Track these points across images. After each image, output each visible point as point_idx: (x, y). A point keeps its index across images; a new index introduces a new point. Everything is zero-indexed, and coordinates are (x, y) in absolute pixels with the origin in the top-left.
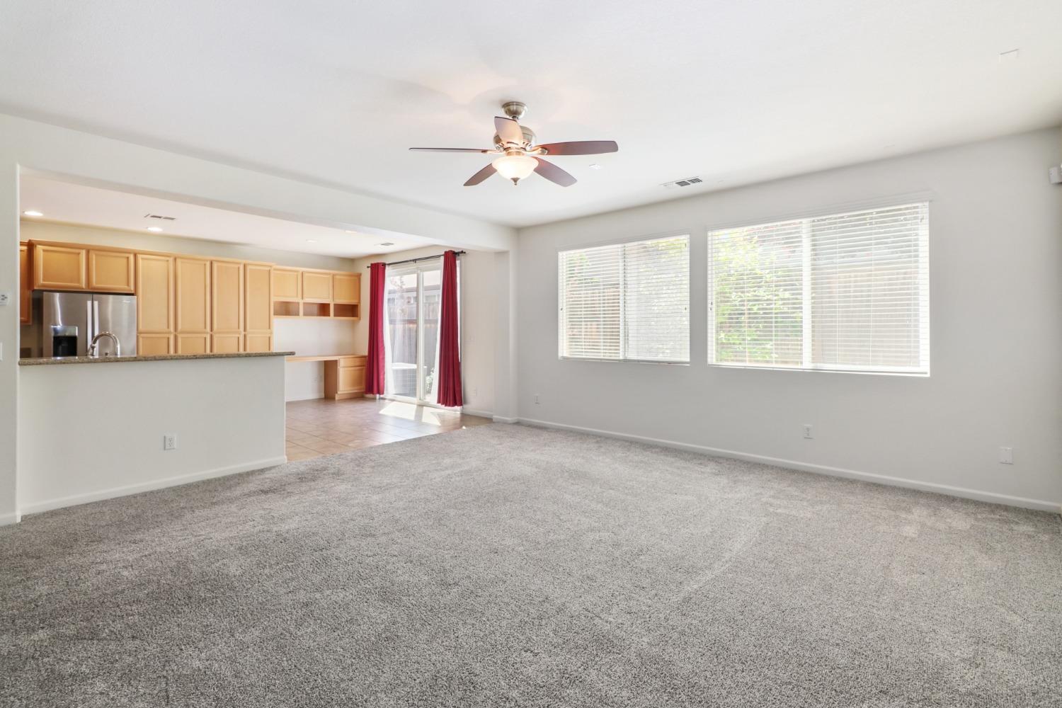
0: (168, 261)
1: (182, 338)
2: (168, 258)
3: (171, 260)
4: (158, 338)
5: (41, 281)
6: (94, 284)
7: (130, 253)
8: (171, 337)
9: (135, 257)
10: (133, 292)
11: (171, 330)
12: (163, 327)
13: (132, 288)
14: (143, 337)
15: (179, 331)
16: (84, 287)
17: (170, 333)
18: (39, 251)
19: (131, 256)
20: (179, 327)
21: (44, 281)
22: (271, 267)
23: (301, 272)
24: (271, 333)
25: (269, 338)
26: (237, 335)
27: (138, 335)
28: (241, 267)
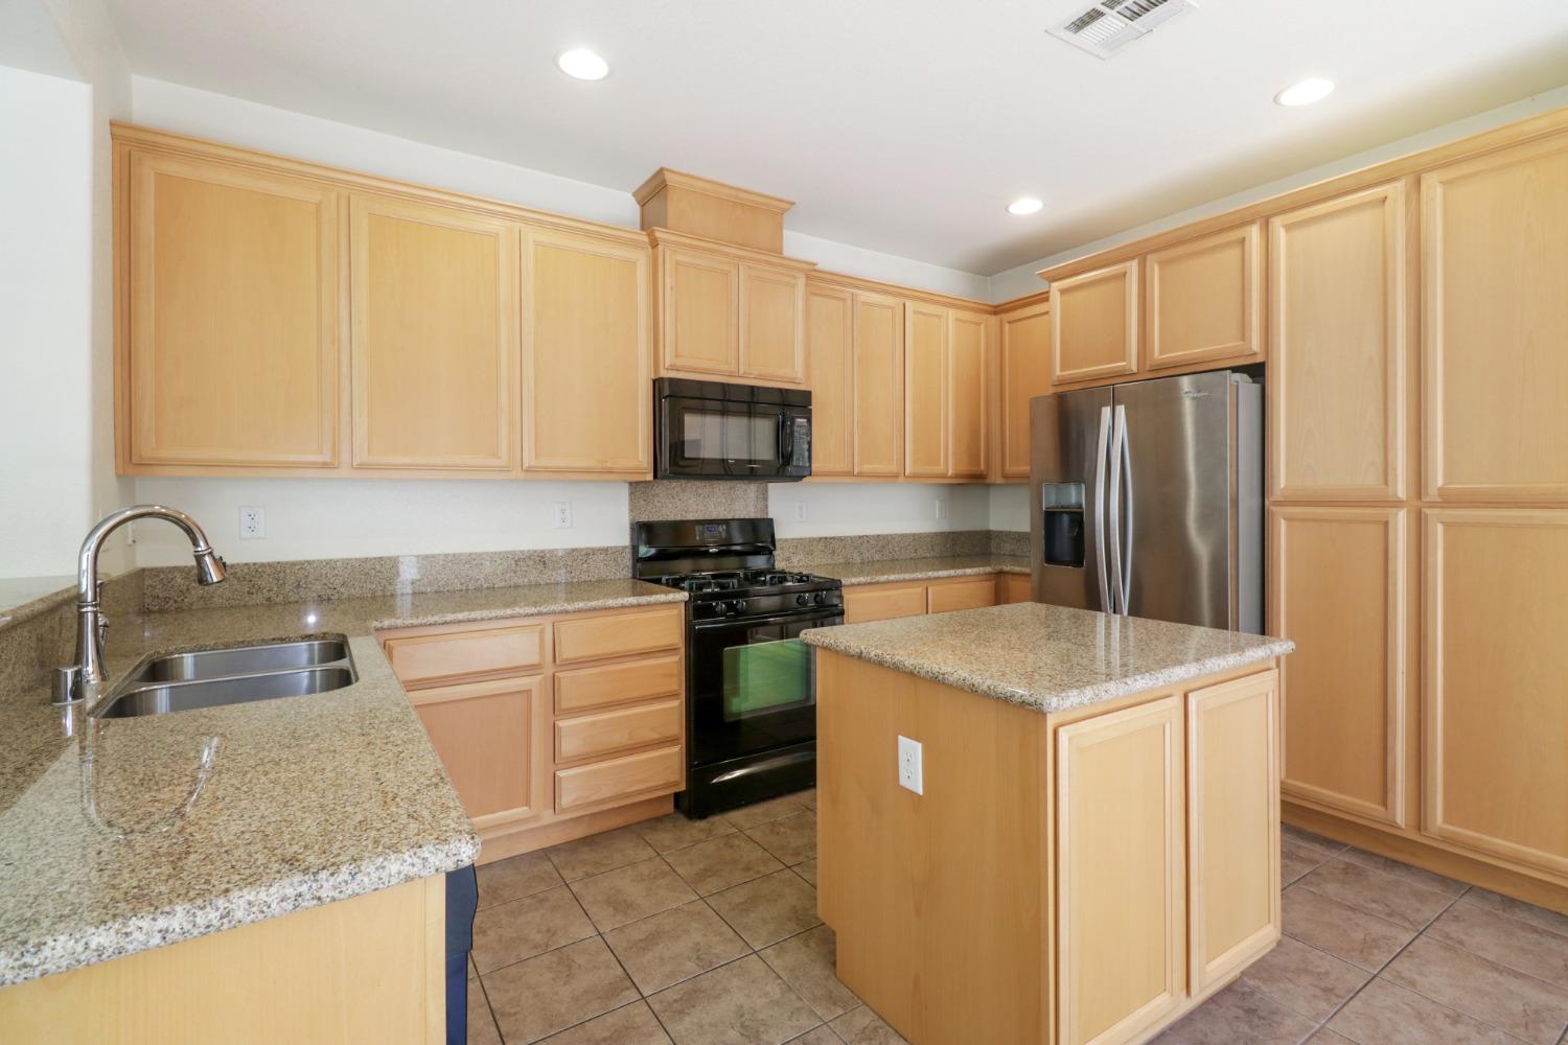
1: (1445, 524)
4: (1342, 520)
5: (1058, 372)
6: (1156, 354)
7: (1252, 222)
8: (1401, 521)
9: (1266, 226)
10: (1259, 359)
11: (1401, 490)
12: (1367, 479)
13: (1256, 345)
14: (1289, 519)
15: (1432, 493)
16: (1134, 368)
17: (1398, 504)
18: (1056, 299)
19: (1254, 233)
20: (1438, 478)
21: (1062, 370)
27: (1272, 508)
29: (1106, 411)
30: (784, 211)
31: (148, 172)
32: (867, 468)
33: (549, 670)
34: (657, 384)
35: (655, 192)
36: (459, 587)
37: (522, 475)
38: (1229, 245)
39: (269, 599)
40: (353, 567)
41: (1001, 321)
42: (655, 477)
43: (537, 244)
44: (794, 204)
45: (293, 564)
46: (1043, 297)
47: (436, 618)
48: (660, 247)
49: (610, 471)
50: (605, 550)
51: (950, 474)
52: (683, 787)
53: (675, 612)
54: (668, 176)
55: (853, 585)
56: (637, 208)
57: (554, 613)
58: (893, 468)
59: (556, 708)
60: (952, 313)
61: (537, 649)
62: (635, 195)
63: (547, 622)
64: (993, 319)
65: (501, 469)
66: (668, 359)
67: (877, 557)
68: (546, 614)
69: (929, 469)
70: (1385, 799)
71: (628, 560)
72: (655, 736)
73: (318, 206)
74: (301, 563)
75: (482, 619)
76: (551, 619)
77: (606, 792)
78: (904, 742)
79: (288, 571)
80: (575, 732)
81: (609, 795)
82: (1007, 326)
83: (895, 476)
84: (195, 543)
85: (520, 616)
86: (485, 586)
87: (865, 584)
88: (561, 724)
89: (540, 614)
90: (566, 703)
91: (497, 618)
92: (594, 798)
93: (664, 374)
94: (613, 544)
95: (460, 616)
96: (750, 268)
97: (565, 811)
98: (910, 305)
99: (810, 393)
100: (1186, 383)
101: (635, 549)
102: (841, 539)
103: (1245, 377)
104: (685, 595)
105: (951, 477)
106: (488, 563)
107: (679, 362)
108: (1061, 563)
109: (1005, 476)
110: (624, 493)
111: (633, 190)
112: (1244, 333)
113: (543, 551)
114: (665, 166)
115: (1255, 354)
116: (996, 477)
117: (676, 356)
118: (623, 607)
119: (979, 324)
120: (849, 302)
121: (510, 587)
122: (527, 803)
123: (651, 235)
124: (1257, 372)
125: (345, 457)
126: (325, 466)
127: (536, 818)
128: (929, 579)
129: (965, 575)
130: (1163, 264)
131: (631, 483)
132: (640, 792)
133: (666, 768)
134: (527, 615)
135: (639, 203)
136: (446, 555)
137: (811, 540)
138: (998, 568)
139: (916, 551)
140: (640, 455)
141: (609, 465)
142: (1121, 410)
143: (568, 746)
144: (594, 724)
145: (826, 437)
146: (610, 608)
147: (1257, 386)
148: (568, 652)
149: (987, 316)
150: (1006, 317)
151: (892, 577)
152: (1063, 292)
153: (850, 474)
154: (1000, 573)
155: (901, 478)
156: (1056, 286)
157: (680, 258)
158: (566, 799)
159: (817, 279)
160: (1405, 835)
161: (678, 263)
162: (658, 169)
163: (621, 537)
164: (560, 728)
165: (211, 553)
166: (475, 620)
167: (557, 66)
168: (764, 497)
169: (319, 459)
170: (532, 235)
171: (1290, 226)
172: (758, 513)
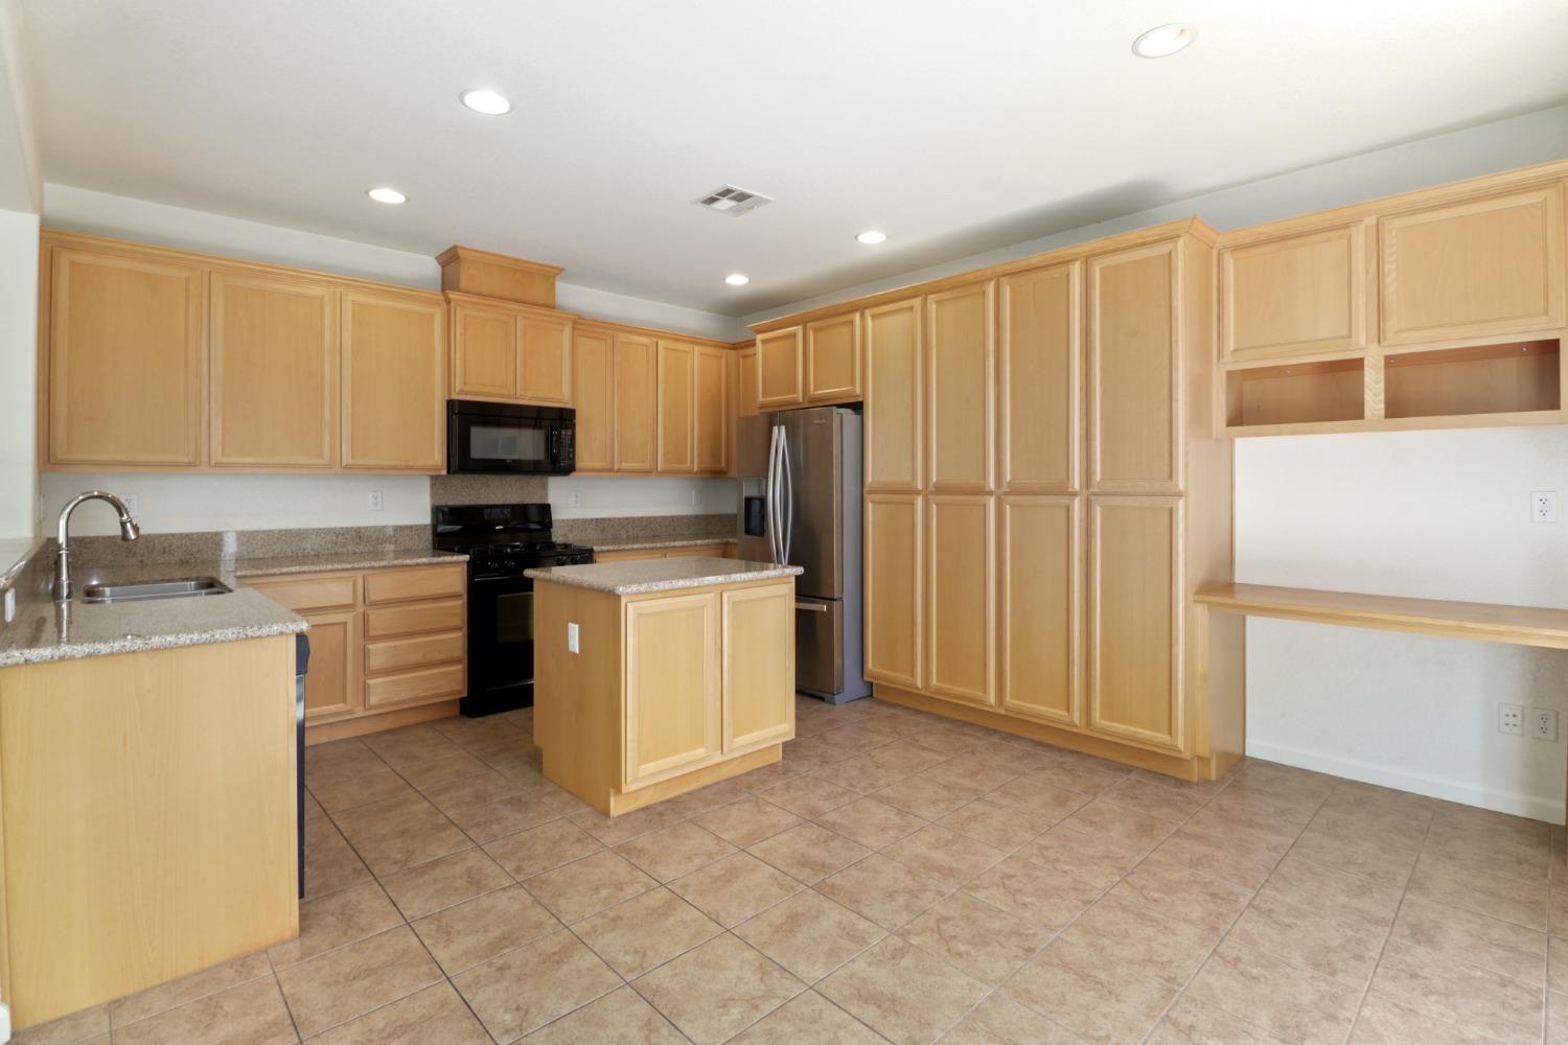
0: (912, 308)
1: (938, 505)
2: (913, 301)
3: (918, 301)
4: (896, 502)
5: (760, 399)
6: (812, 390)
7: (857, 310)
8: (919, 502)
9: (862, 316)
10: (860, 400)
12: (903, 476)
13: (858, 391)
14: (874, 504)
15: (933, 485)
16: (801, 399)
17: (918, 493)
18: (759, 344)
19: (857, 316)
20: (934, 475)
21: (763, 397)
22: (1174, 238)
23: (1371, 221)
24: (1179, 495)
25: (1171, 510)
26: (1064, 500)
27: (865, 495)
28: (1076, 270)
29: (776, 429)
30: (557, 274)
31: (65, 261)
32: (624, 466)
33: (360, 609)
34: (450, 404)
35: (450, 259)
36: (290, 554)
37: (340, 471)
38: (844, 323)
39: (142, 561)
40: (207, 538)
41: (737, 355)
42: (449, 472)
43: (354, 303)
44: (562, 269)
45: (160, 536)
46: (752, 344)
47: (276, 571)
48: (452, 305)
49: (411, 468)
50: (410, 527)
51: (696, 469)
52: (465, 695)
53: (459, 569)
54: (460, 251)
55: (603, 552)
56: (439, 268)
57: (364, 568)
58: (647, 466)
59: (367, 636)
60: (697, 349)
61: (351, 594)
62: (437, 258)
63: (359, 576)
64: (732, 353)
65: (325, 467)
66: (458, 385)
67: (641, 534)
68: (359, 569)
69: (677, 467)
70: (912, 673)
71: (428, 535)
72: (442, 657)
73: (187, 281)
74: (167, 536)
75: (309, 572)
76: (364, 572)
77: (404, 696)
78: (571, 625)
79: (156, 541)
80: (380, 654)
81: (407, 697)
82: (741, 359)
83: (649, 472)
84: (121, 515)
85: (337, 570)
86: (312, 553)
87: (613, 551)
88: (370, 647)
89: (353, 569)
90: (372, 633)
91: (320, 571)
92: (395, 699)
93: (455, 397)
94: (416, 523)
95: (293, 569)
96: (525, 318)
97: (371, 708)
98: (662, 343)
99: (572, 412)
100: (817, 412)
101: (434, 526)
102: (609, 520)
103: (849, 411)
104: (466, 557)
105: (697, 473)
106: (313, 537)
107: (467, 388)
108: (755, 534)
110: (426, 484)
111: (437, 254)
112: (852, 381)
113: (359, 528)
114: (458, 244)
115: (858, 396)
117: (465, 384)
118: (418, 565)
119: (721, 357)
120: (610, 342)
121: (331, 554)
122: (344, 701)
123: (446, 296)
124: (857, 407)
125: (205, 458)
126: (190, 465)
127: (351, 712)
128: (666, 548)
129: (696, 545)
130: (814, 331)
131: (432, 477)
132: (431, 697)
133: (452, 680)
134: (343, 570)
135: (440, 264)
136: (281, 531)
137: (585, 521)
138: (725, 540)
139: (674, 530)
140: (437, 456)
141: (411, 464)
142: (783, 428)
143: (375, 662)
144: (395, 647)
145: (588, 443)
146: (406, 566)
147: (859, 417)
148: (374, 596)
149: (726, 351)
150: (738, 352)
151: (636, 546)
152: (762, 342)
153: (611, 470)
154: (727, 544)
155: (654, 474)
156: (759, 337)
157: (468, 312)
158: (374, 700)
159: (582, 324)
160: (922, 692)
161: (466, 316)
162: (452, 245)
163: (425, 518)
164: (368, 650)
165: (131, 521)
166: (304, 572)
167: (369, 196)
168: (545, 488)
169: (186, 460)
170: (351, 297)
171: (874, 317)
172: (536, 500)
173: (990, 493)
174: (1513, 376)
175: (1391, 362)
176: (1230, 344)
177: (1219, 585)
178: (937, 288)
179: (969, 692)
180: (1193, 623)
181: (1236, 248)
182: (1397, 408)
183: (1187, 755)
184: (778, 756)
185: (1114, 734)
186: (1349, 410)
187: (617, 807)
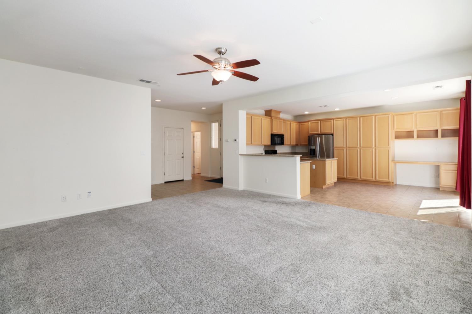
0: (343, 120)
1: (349, 150)
2: (344, 119)
3: (345, 119)
4: (340, 150)
5: (310, 132)
6: (322, 132)
7: (332, 119)
8: (345, 149)
11: (345, 147)
12: (342, 146)
13: (332, 132)
14: (336, 149)
15: (347, 147)
16: (320, 133)
17: (344, 148)
19: (332, 121)
20: (348, 146)
22: (389, 114)
23: (415, 113)
24: (390, 148)
25: (388, 150)
26: (372, 149)
27: (334, 148)
28: (373, 117)
32: (287, 144)
37: (262, 145)
38: (330, 121)
41: (300, 124)
42: (271, 145)
48: (272, 119)
54: (272, 110)
60: (295, 123)
64: (299, 124)
78: (313, 165)
93: (272, 133)
96: (279, 120)
98: (291, 123)
99: (283, 135)
100: (323, 136)
108: (312, 155)
109: (300, 145)
110: (264, 147)
112: (331, 131)
116: (299, 145)
117: (273, 131)
120: (286, 123)
124: (332, 135)
130: (323, 122)
131: (264, 146)
141: (267, 144)
142: (319, 138)
145: (285, 141)
150: (301, 124)
152: (311, 123)
160: (346, 178)
170: (263, 118)
171: (335, 121)
172: (274, 149)
173: (358, 148)
174: (432, 133)
175: (418, 131)
176: (395, 128)
177: (393, 160)
178: (349, 118)
179: (355, 177)
180: (391, 165)
181: (396, 115)
182: (418, 137)
183: (391, 182)
184: (334, 184)
185: (380, 180)
186: (412, 137)
187: (324, 187)
